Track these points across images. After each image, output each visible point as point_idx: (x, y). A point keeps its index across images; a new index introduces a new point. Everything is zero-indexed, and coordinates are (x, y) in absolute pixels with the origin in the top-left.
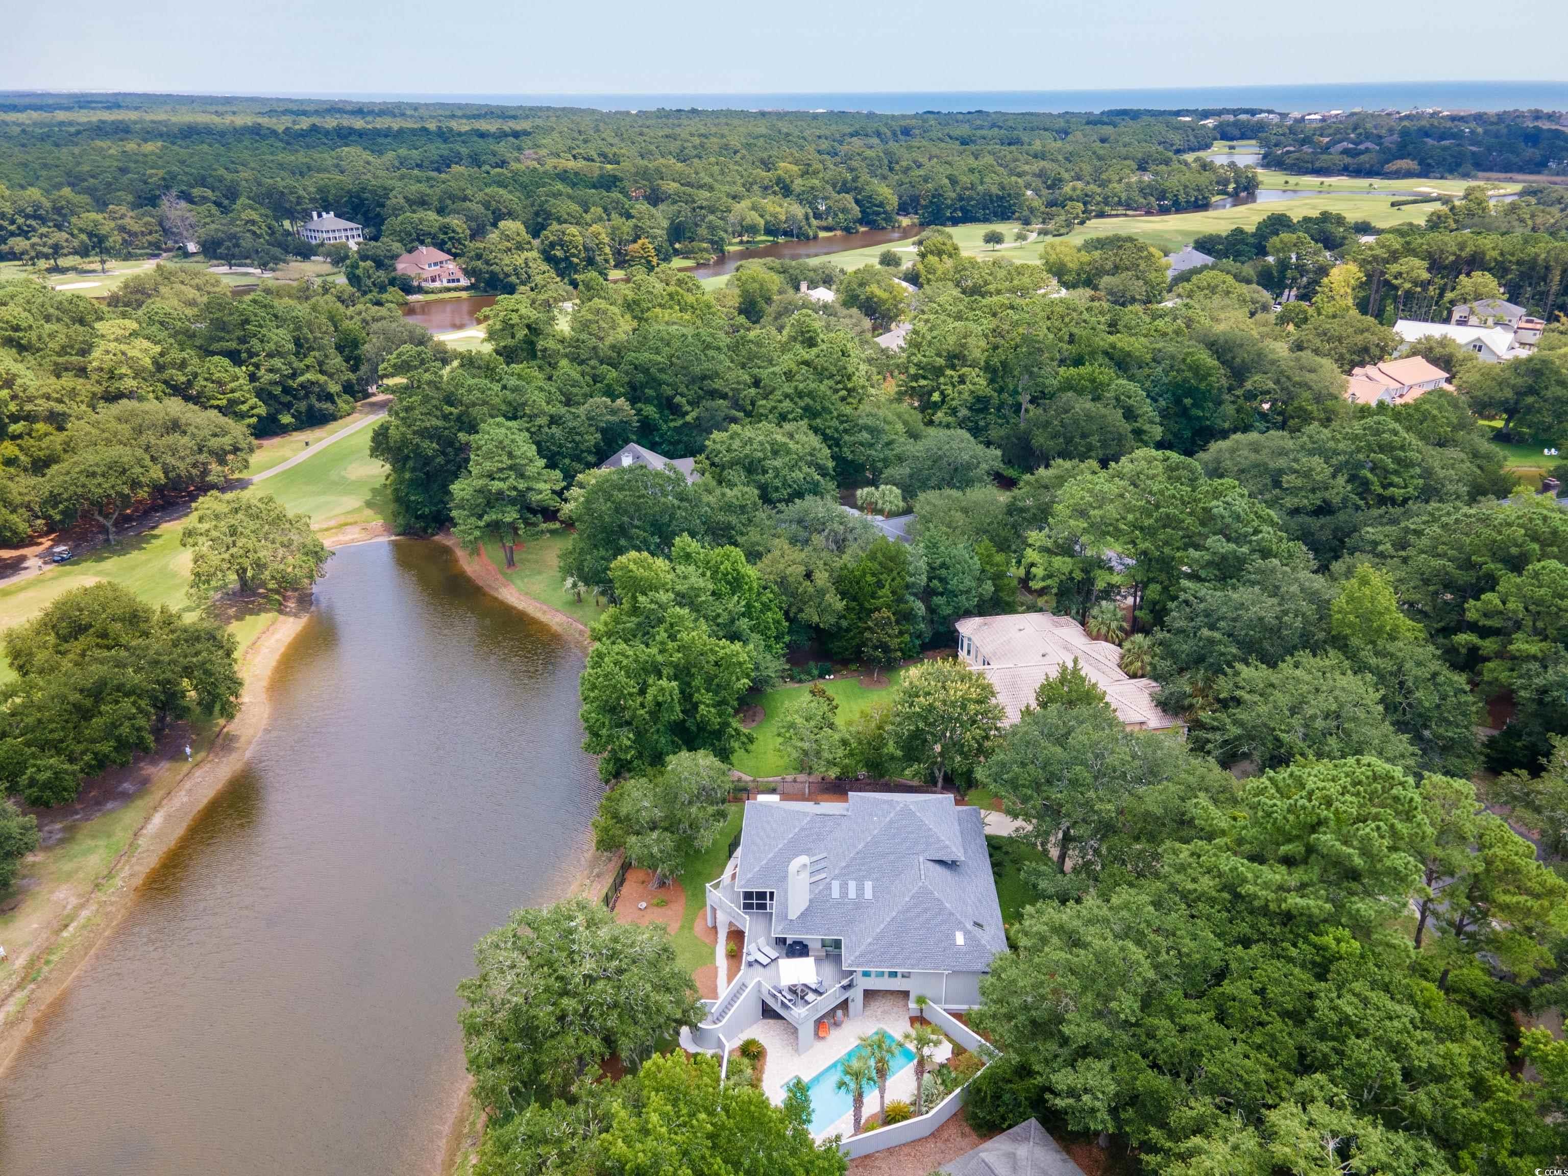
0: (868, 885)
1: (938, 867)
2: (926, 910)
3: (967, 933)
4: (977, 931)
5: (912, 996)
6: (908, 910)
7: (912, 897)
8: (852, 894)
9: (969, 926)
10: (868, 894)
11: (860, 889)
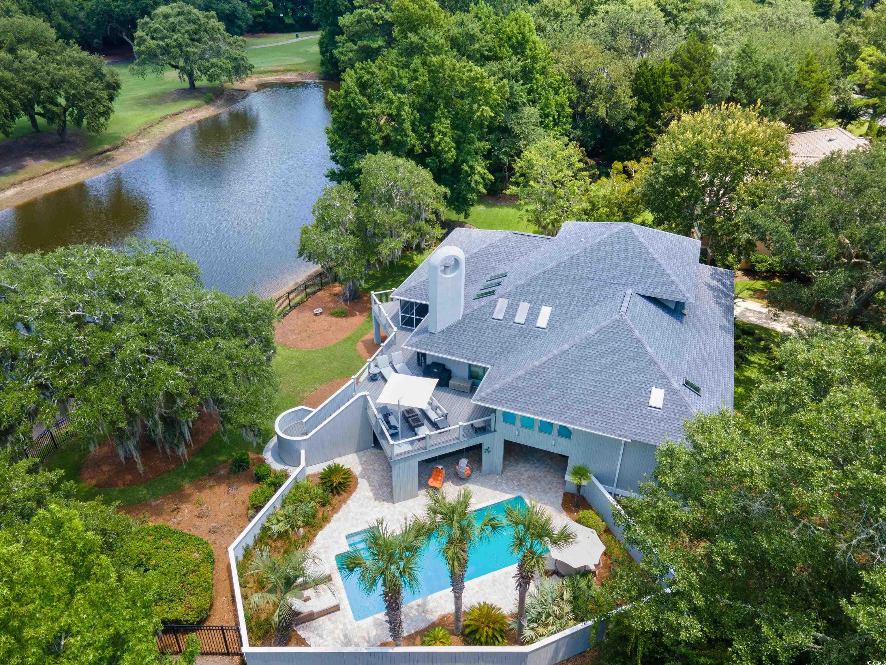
0: (545, 312)
1: (651, 307)
2: (614, 351)
3: (670, 392)
4: (688, 395)
5: (571, 465)
6: (588, 346)
7: (600, 331)
8: (520, 317)
9: (677, 384)
10: (543, 321)
11: (533, 315)
